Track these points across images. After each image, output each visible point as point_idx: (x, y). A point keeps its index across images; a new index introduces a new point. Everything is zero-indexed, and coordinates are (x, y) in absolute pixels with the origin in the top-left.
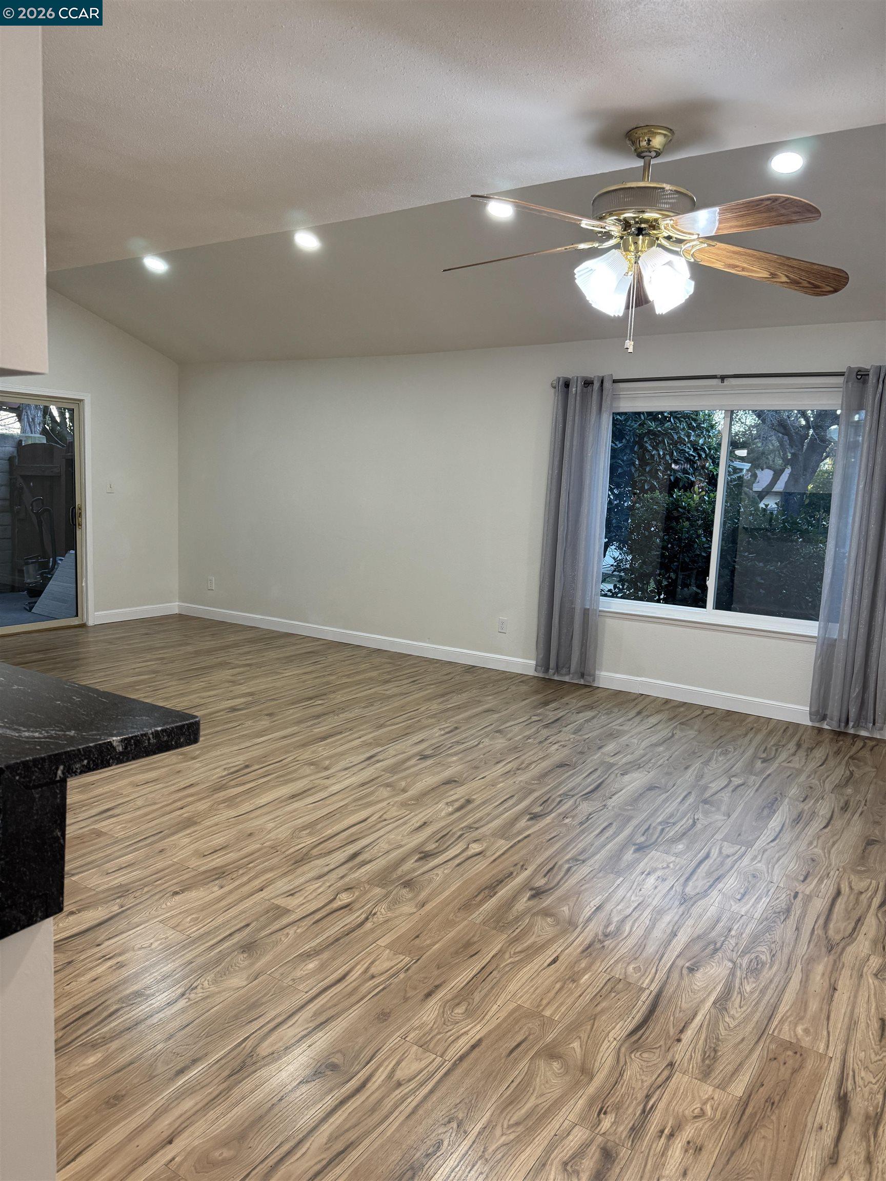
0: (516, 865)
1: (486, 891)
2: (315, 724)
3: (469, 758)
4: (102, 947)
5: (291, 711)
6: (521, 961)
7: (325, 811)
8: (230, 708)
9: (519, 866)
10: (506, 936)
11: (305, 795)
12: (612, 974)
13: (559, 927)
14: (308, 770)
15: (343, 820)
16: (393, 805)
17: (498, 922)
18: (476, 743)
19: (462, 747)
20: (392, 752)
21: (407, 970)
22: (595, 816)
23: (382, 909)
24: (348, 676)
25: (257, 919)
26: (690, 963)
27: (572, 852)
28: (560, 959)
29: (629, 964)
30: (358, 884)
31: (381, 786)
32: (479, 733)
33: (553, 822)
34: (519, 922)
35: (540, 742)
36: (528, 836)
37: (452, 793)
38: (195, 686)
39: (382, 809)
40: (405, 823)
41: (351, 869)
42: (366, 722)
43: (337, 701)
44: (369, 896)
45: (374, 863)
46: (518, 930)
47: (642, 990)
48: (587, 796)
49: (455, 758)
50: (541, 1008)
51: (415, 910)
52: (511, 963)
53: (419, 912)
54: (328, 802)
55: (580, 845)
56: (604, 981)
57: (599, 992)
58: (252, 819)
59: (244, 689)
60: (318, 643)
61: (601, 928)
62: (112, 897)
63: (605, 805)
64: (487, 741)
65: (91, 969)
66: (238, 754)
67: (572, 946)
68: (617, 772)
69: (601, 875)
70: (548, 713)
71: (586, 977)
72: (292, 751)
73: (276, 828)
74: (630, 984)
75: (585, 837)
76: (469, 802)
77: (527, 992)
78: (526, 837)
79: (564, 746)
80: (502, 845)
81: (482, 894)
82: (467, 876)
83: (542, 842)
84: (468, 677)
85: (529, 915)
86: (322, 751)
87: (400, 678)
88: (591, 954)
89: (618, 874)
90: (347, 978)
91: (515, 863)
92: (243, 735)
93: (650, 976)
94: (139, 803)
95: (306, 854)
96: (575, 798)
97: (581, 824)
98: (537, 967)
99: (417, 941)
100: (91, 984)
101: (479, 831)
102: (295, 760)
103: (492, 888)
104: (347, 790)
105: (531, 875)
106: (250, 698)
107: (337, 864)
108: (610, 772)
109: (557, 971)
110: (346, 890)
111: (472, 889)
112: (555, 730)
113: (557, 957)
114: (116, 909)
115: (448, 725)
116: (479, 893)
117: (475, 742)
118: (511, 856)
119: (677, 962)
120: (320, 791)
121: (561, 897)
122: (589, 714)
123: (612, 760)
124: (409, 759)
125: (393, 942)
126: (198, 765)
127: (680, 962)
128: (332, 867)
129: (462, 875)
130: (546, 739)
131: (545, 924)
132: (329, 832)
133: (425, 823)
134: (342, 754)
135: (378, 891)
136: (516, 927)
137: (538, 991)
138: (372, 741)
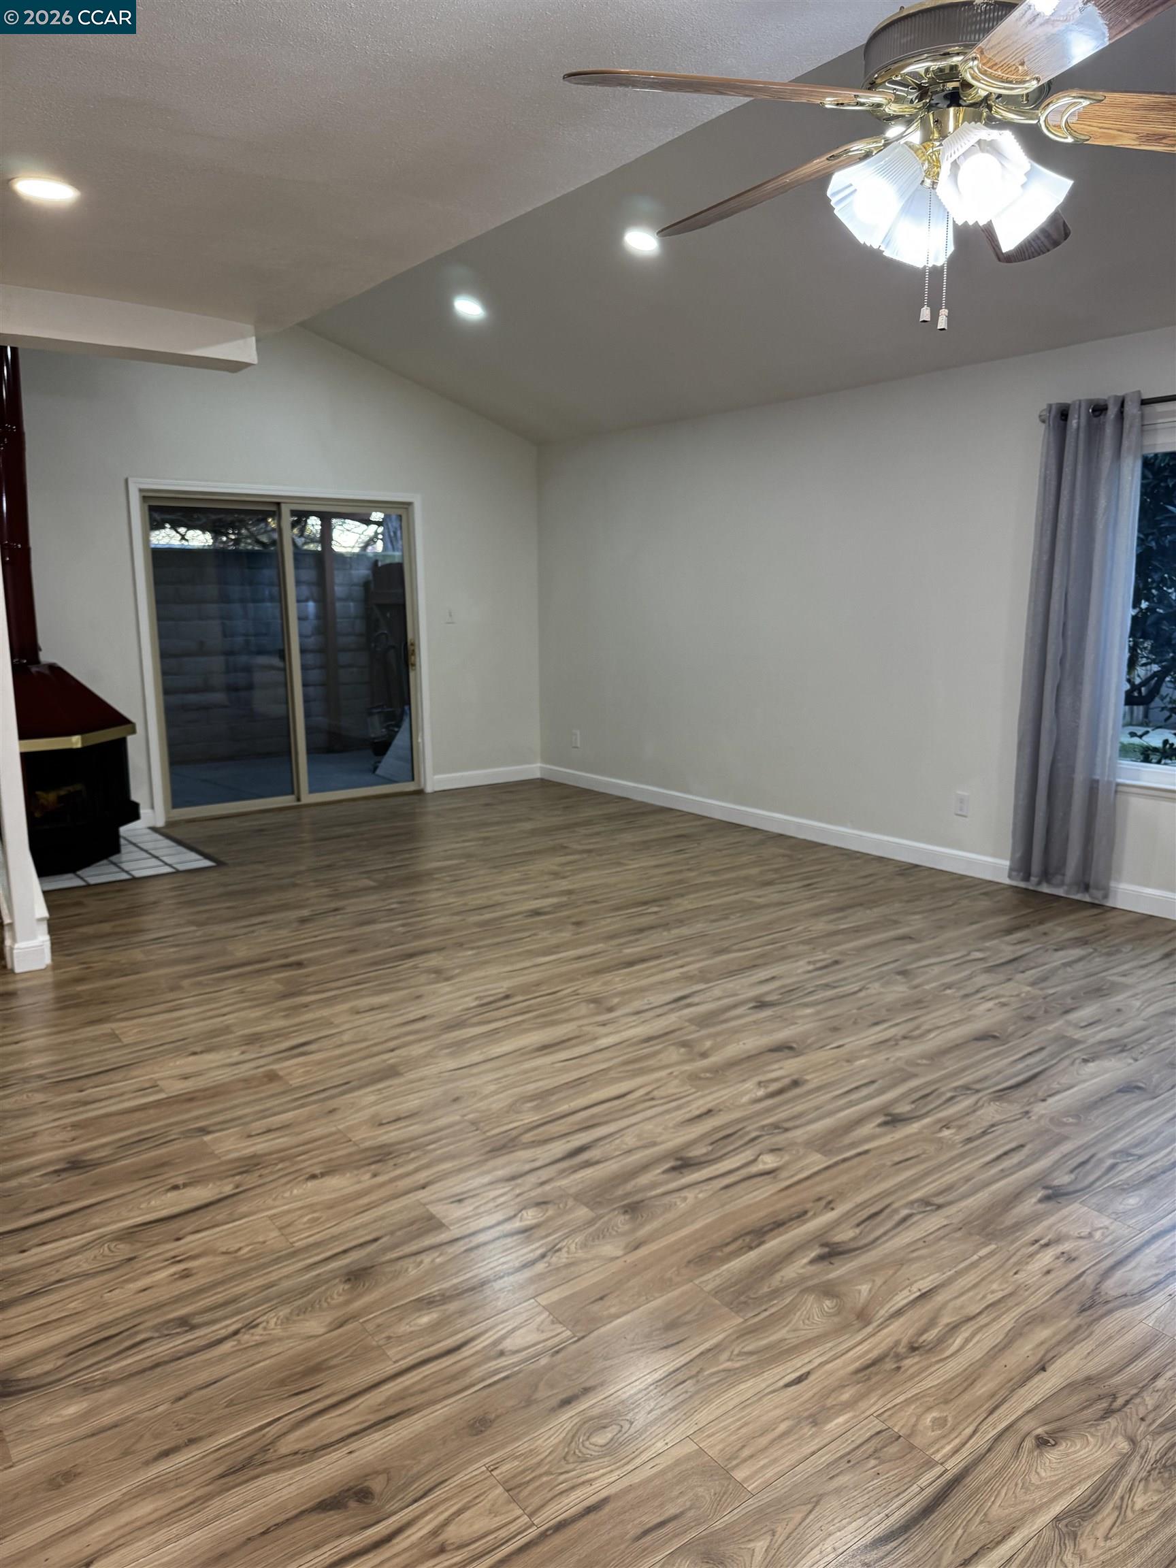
0: (820, 1199)
1: (748, 1239)
2: (631, 942)
3: (831, 1013)
4: (182, 1242)
5: (609, 920)
6: (744, 1369)
7: (575, 1075)
8: (532, 911)
9: (823, 1202)
10: (741, 1320)
11: (559, 1047)
12: (890, 1424)
13: (836, 1319)
14: (583, 1009)
15: (591, 1093)
16: (676, 1077)
17: (741, 1293)
18: (856, 989)
19: (830, 993)
20: (717, 992)
21: (557, 1352)
22: (1000, 1129)
23: (573, 1243)
24: (714, 873)
25: (392, 1233)
26: (1046, 1428)
27: (927, 1189)
28: (811, 1378)
29: (929, 1409)
30: (561, 1196)
31: (673, 1044)
32: (868, 974)
33: (920, 1132)
34: (775, 1298)
35: (966, 996)
36: (866, 1152)
37: (776, 1066)
38: (505, 878)
39: (657, 1080)
40: (678, 1108)
41: (564, 1171)
42: (704, 944)
43: (680, 909)
44: (567, 1218)
45: (601, 1166)
46: (767, 1313)
47: (930, 1464)
48: (1001, 1095)
49: (809, 1011)
50: (734, 1463)
51: (620, 1253)
52: (724, 1370)
53: (625, 1258)
54: (586, 1061)
55: (948, 1177)
56: (868, 1434)
57: (849, 1453)
58: (473, 1075)
59: (564, 885)
60: (698, 823)
61: (911, 1332)
62: (234, 1172)
63: (1027, 1112)
64: (875, 987)
65: (150, 1272)
66: (504, 979)
67: (843, 1358)
68: (1076, 1055)
69: (959, 1234)
70: (1003, 947)
71: (841, 1420)
72: (578, 980)
73: (495, 1093)
74: (912, 1447)
75: (963, 1165)
76: (796, 1083)
77: (724, 1428)
78: (859, 1154)
79: (1004, 1005)
80: (817, 1161)
81: (740, 1241)
82: (728, 1208)
83: (884, 1165)
84: (899, 882)
85: (797, 1290)
86: (619, 981)
87: (790, 879)
88: (869, 1379)
89: (991, 1237)
90: (464, 1349)
91: (820, 1195)
92: (528, 951)
93: (957, 1441)
94: (346, 1037)
95: (513, 1140)
96: (980, 1094)
97: (969, 1140)
98: (763, 1385)
99: (596, 1307)
100: (137, 1296)
101: (789, 1135)
102: (575, 993)
103: (759, 1234)
104: (622, 1045)
105: (836, 1221)
106: (564, 899)
107: (548, 1161)
108: (1063, 1055)
109: (794, 1399)
110: (538, 1204)
111: (730, 1229)
112: (1002, 977)
113: (808, 1374)
114: (228, 1189)
115: (823, 956)
116: (735, 1240)
117: (855, 987)
118: (818, 1184)
119: (1020, 1424)
120: (584, 1043)
121: (866, 1266)
122: (1077, 952)
123: (1078, 1035)
124: (735, 1006)
125: (561, 1302)
126: (448, 989)
127: (1028, 1424)
128: (537, 1164)
129: (723, 1206)
130: (978, 991)
131: (816, 1310)
132: (564, 1108)
133: (710, 1111)
134: (643, 990)
135: (583, 1213)
136: (764, 1307)
137: (743, 1431)
138: (696, 972)
